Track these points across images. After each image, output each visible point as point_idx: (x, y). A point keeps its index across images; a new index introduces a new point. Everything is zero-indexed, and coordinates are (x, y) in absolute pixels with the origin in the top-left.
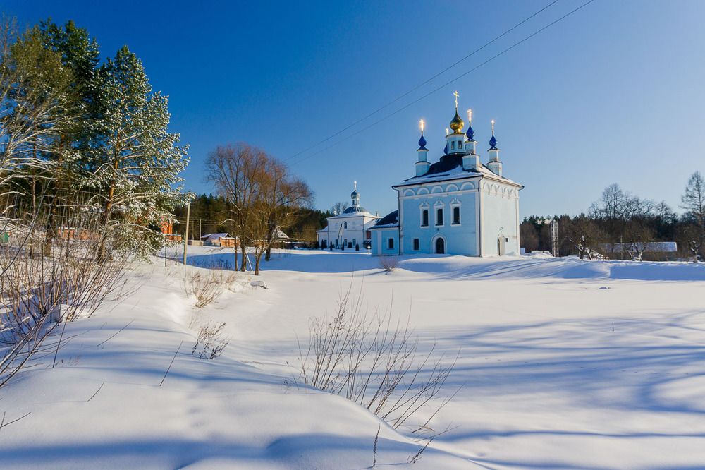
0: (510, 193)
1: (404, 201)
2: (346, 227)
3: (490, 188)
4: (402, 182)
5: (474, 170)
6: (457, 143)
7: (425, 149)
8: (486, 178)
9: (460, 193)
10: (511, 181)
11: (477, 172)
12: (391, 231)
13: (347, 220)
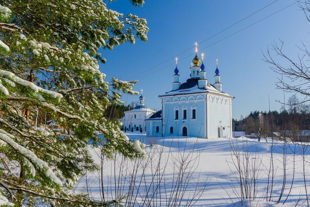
0: (226, 101)
1: (165, 104)
2: (135, 117)
3: (213, 99)
4: (164, 94)
5: (204, 88)
6: (196, 72)
7: (178, 75)
8: (210, 93)
9: (196, 101)
10: (227, 95)
11: (206, 89)
12: (158, 122)
13: (136, 113)
